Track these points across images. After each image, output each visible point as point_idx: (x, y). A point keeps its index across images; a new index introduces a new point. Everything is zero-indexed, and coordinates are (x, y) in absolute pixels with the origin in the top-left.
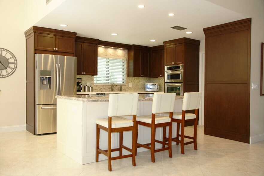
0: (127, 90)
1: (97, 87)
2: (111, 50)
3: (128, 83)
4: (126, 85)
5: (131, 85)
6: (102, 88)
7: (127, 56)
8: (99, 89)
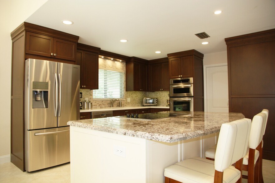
0: (126, 105)
1: (96, 102)
2: (109, 62)
3: (126, 97)
4: (125, 100)
5: (129, 100)
6: (101, 103)
7: (125, 69)
8: (98, 105)
